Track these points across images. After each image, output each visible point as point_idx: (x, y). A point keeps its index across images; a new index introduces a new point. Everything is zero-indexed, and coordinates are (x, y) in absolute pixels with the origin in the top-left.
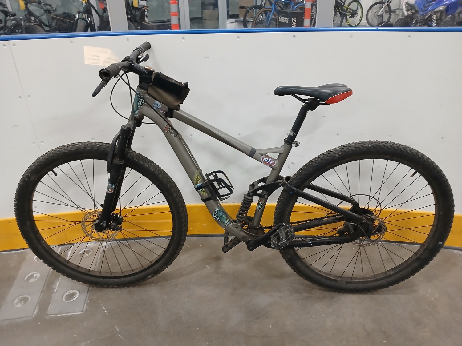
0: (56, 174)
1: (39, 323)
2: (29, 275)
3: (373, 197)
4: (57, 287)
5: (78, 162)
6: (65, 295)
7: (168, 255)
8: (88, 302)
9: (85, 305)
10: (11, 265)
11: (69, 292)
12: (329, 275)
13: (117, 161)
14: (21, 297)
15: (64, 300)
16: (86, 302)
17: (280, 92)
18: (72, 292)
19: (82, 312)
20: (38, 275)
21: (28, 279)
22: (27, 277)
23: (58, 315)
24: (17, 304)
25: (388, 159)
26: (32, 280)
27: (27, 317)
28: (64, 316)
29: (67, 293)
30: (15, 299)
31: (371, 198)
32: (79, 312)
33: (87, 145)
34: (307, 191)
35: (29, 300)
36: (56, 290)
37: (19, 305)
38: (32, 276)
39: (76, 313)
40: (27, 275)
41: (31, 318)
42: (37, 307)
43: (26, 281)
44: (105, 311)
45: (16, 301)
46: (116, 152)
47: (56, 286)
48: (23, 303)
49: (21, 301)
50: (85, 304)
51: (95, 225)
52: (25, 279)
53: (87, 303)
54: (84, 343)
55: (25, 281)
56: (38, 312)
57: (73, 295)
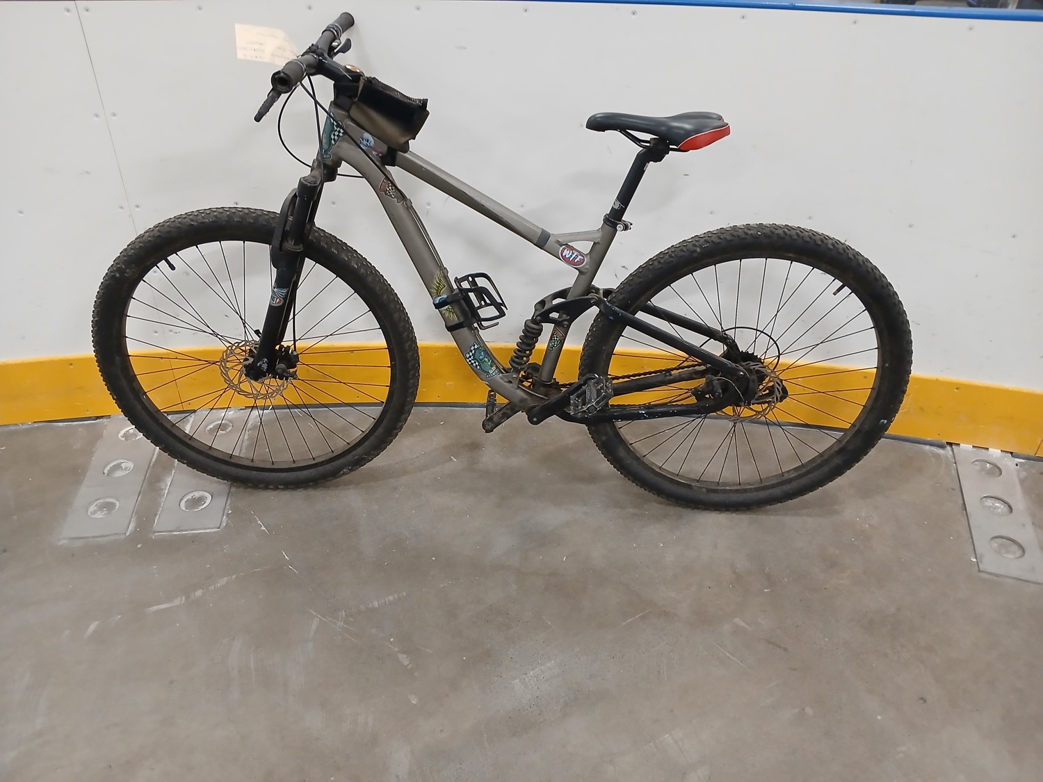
0: (173, 268)
1: (139, 546)
2: (112, 465)
3: (762, 332)
4: (168, 487)
5: (215, 245)
6: (185, 499)
7: (380, 430)
8: (230, 512)
9: (225, 517)
10: (75, 447)
11: (192, 495)
12: (678, 475)
13: (290, 245)
14: (101, 501)
15: (184, 509)
16: (226, 512)
17: (599, 124)
18: (197, 494)
19: (219, 528)
20: (130, 465)
21: (111, 472)
22: (108, 468)
23: (175, 533)
24: (94, 512)
25: (792, 260)
26: (119, 474)
27: (116, 534)
28: (186, 534)
29: (189, 497)
30: (90, 504)
31: (758, 333)
32: (214, 528)
33: (233, 212)
34: (641, 316)
35: (117, 508)
36: (166, 492)
37: (99, 515)
38: (118, 467)
39: (208, 531)
40: (109, 463)
41: (123, 537)
42: (133, 519)
43: (108, 474)
44: (263, 528)
45: (92, 508)
46: (287, 228)
47: (167, 485)
48: (105, 512)
49: (101, 507)
50: (223, 515)
51: (245, 366)
52: (106, 471)
53: (228, 515)
54: (226, 578)
55: (106, 474)
56: (136, 528)
57: (200, 500)
